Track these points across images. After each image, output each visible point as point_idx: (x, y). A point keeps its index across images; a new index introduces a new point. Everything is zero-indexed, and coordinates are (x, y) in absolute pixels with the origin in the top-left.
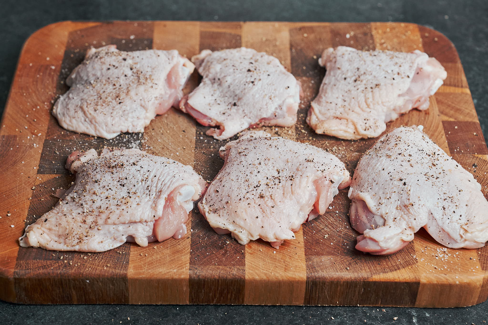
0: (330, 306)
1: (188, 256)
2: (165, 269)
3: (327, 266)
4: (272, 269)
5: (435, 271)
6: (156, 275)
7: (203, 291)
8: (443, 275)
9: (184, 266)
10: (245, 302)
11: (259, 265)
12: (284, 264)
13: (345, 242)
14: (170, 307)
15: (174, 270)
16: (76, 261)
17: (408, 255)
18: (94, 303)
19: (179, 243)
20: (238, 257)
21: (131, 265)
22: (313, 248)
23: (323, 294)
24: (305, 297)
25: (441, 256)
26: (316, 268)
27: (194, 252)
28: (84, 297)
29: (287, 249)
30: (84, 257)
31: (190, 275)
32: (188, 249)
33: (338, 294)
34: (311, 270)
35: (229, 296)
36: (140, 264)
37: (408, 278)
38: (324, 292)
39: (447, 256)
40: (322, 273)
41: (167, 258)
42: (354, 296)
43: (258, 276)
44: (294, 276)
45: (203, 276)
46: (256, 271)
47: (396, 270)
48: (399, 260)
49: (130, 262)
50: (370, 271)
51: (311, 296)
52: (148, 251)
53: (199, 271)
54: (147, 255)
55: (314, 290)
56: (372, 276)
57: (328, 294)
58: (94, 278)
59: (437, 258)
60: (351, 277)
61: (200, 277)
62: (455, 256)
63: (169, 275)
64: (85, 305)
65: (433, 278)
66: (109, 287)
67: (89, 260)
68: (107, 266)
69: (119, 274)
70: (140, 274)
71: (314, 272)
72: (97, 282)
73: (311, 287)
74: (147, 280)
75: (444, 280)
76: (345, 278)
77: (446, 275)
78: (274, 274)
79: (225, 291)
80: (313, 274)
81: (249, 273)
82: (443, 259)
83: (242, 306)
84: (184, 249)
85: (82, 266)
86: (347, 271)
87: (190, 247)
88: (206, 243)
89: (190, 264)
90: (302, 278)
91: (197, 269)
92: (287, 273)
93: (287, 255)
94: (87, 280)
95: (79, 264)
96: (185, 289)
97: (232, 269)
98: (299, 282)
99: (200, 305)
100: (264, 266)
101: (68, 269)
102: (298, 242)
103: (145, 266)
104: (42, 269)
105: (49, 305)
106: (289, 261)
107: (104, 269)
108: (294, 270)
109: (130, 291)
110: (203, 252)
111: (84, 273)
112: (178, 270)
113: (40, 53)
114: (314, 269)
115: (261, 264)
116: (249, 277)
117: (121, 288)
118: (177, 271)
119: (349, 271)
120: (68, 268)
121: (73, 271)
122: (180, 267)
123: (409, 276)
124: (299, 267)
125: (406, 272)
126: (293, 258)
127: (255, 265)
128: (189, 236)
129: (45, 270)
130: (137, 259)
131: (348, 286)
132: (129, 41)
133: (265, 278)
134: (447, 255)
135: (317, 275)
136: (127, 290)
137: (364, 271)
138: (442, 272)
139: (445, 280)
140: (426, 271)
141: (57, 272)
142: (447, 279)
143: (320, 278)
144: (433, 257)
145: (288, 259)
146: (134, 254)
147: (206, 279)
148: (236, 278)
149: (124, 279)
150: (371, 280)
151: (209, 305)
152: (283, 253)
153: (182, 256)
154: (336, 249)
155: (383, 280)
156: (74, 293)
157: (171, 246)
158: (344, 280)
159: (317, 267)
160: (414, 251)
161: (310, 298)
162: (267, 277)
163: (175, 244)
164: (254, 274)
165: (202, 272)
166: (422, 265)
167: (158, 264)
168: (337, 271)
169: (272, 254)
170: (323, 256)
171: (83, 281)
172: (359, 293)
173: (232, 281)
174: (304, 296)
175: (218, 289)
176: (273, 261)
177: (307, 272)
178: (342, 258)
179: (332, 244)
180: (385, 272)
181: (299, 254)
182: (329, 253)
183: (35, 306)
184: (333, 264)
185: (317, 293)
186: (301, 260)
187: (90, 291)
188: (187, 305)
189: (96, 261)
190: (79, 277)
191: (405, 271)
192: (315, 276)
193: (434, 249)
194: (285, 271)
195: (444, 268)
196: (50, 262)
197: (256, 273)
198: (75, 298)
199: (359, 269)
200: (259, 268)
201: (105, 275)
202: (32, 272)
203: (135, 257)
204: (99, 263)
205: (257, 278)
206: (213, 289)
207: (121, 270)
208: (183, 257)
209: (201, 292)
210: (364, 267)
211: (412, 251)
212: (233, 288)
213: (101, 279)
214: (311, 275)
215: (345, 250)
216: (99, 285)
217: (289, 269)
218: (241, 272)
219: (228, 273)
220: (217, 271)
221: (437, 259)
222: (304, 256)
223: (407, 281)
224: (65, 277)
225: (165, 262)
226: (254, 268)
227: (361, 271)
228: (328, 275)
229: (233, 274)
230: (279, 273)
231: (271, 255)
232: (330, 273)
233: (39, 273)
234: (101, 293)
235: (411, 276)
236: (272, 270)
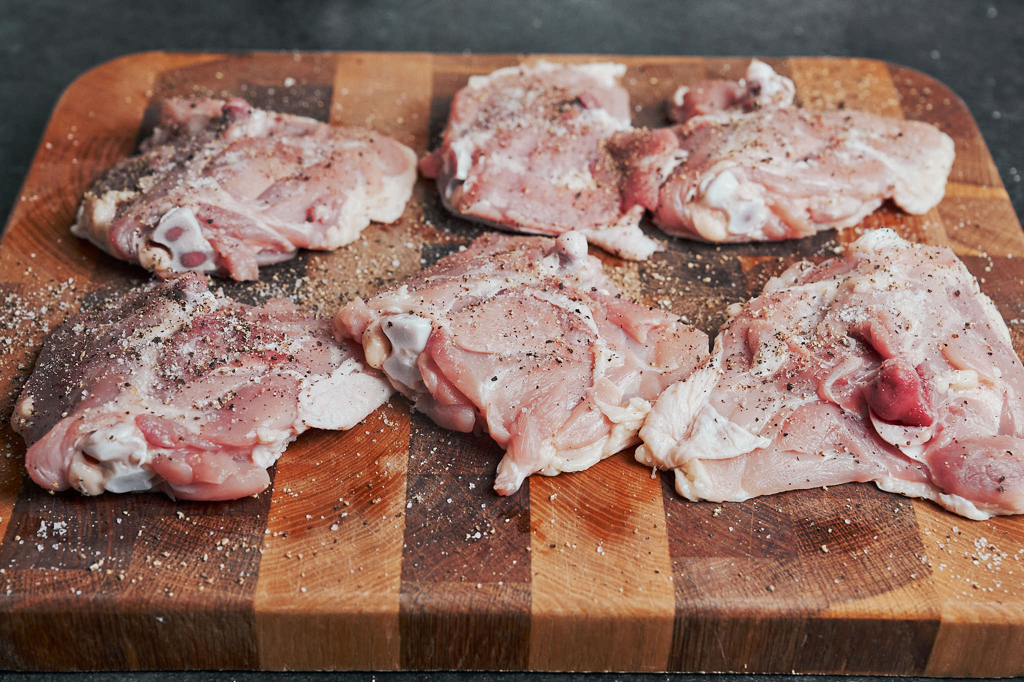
0: (727, 675)
1: (398, 559)
2: (342, 591)
3: (722, 581)
4: (593, 589)
5: (973, 593)
6: (323, 604)
7: (433, 641)
8: (993, 603)
9: (388, 583)
10: (530, 667)
11: (565, 581)
12: (621, 578)
13: (762, 526)
14: (355, 676)
15: (364, 591)
16: (133, 571)
17: (908, 556)
18: (178, 669)
19: (377, 528)
20: (515, 562)
21: (263, 581)
22: (688, 538)
23: (713, 648)
24: (672, 652)
25: (985, 557)
26: (698, 588)
27: (412, 548)
28: (153, 656)
29: (627, 541)
30: (154, 560)
31: (401, 605)
32: (397, 543)
33: (747, 648)
34: (685, 592)
35: (493, 652)
36: (285, 577)
37: (913, 611)
38: (716, 643)
39: (999, 558)
40: (712, 599)
41: (348, 563)
42: (784, 653)
43: (563, 607)
44: (646, 607)
45: (433, 607)
46: (558, 595)
47: (883, 591)
48: (889, 569)
49: (261, 574)
50: (824, 594)
51: (685, 651)
52: (305, 546)
53: (422, 596)
54: (301, 556)
55: (691, 638)
56: (828, 607)
57: (724, 647)
58: (175, 612)
59: (976, 562)
60: (779, 610)
61: (426, 609)
62: (1017, 558)
63: (350, 605)
64: (157, 671)
65: (972, 612)
66: (212, 633)
67: (164, 569)
68: (206, 584)
69: (233, 602)
70: (283, 602)
71: (692, 598)
72: (183, 619)
73: (685, 630)
74: (300, 616)
75: (997, 615)
76: (766, 612)
77: (1001, 603)
78: (600, 603)
79: (484, 642)
80: (690, 602)
81: (540, 599)
82: (989, 566)
83: (523, 675)
84: (389, 542)
85: (147, 582)
86: (769, 596)
87: (402, 536)
88: (439, 528)
89: (402, 577)
90: (664, 611)
91: (417, 589)
92: (630, 600)
93: (629, 556)
94: (160, 616)
95: (141, 578)
96: (389, 637)
97: (502, 591)
98: (656, 622)
99: (427, 672)
100: (574, 583)
101: (113, 591)
102: (652, 525)
103: (296, 583)
104: (51, 591)
105: (73, 673)
106: (634, 570)
107: (198, 591)
108: (646, 592)
109: (261, 641)
110: (432, 548)
111: (152, 601)
112: (375, 592)
113: (92, 114)
114: (692, 590)
115: (567, 578)
116: (540, 610)
117: (240, 635)
118: (371, 597)
119: (775, 595)
120: (115, 587)
121: (126, 595)
122: (377, 585)
123: (916, 607)
124: (658, 586)
125: (908, 596)
126: (643, 562)
127: (555, 581)
128: (401, 511)
129: (59, 593)
130: (279, 565)
131: (773, 630)
132: (283, 91)
133: (577, 610)
134: (999, 555)
135: (699, 603)
136: (254, 637)
137: (809, 594)
138: (990, 596)
139: (1001, 616)
140: (954, 593)
141: (88, 599)
142: (1003, 614)
143: (706, 612)
144: (967, 560)
145: (630, 567)
146: (271, 554)
147: (440, 615)
148: (510, 612)
149: (246, 613)
150: (827, 616)
151: (447, 672)
152: (619, 552)
153: (383, 558)
154: (740, 541)
155: (855, 617)
156: (130, 646)
157: (358, 535)
158: (763, 615)
159: (701, 585)
160: (922, 545)
161: (681, 656)
162: (584, 610)
163: (368, 531)
164: (553, 601)
165: (430, 597)
166: (942, 580)
167: (326, 579)
168: (747, 595)
169: (595, 553)
170: (711, 559)
171: (150, 619)
172: (796, 644)
173: (501, 619)
174: (667, 651)
175: (467, 635)
176: (596, 571)
177: (676, 597)
178: (757, 564)
179: (731, 529)
180: (859, 597)
181: (657, 555)
182: (726, 552)
183: (39, 676)
184: (737, 578)
185: (700, 644)
186: (662, 568)
187: (167, 640)
188: (395, 672)
189: (182, 571)
190: (140, 608)
191: (904, 595)
192: (696, 607)
193: (967, 540)
194: (625, 595)
195: (995, 585)
196: (73, 572)
197: (558, 600)
198: (132, 655)
199: (798, 589)
200: (565, 587)
201: (200, 605)
202: (27, 598)
203: (273, 562)
204: (188, 576)
205: (559, 610)
206: (455, 637)
207: (239, 593)
208: (386, 561)
209: (428, 643)
210: (809, 584)
211: (917, 547)
212: (503, 635)
213: (192, 615)
214: (685, 603)
215: (761, 544)
216: (188, 628)
217: (634, 590)
218: (522, 597)
219: (492, 600)
220: (466, 595)
221: (976, 566)
222: (667, 557)
223: (910, 618)
224: (107, 609)
225: (342, 574)
226: (552, 587)
227: (801, 593)
228: (726, 603)
229: (503, 602)
230: (611, 600)
231: (590, 555)
232: (731, 599)
233: (46, 600)
234: (192, 645)
235: (919, 606)
236: (594, 593)
